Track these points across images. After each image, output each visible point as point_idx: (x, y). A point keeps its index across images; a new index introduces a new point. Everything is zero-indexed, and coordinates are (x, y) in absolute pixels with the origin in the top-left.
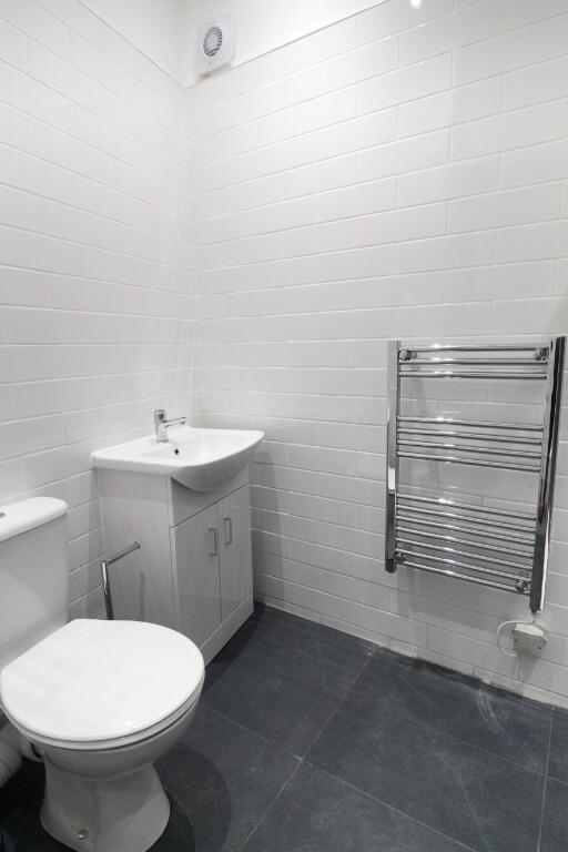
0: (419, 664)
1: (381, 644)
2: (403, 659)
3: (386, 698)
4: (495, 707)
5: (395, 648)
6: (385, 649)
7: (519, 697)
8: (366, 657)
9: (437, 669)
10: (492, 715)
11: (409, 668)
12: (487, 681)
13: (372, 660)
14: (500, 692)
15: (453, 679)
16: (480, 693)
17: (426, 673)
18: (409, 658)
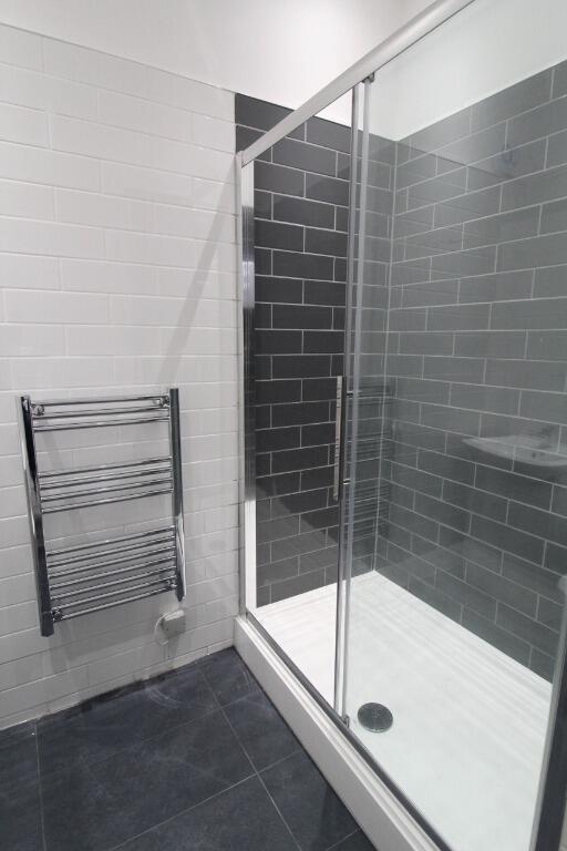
0: (86, 706)
1: (39, 716)
2: (70, 713)
3: (81, 757)
4: (165, 691)
5: (55, 709)
6: (45, 718)
7: (173, 672)
8: (34, 738)
9: (102, 698)
10: (167, 698)
11: (81, 715)
12: (146, 677)
13: (40, 736)
14: (160, 678)
15: (121, 696)
16: (148, 690)
17: (98, 709)
18: (75, 708)
